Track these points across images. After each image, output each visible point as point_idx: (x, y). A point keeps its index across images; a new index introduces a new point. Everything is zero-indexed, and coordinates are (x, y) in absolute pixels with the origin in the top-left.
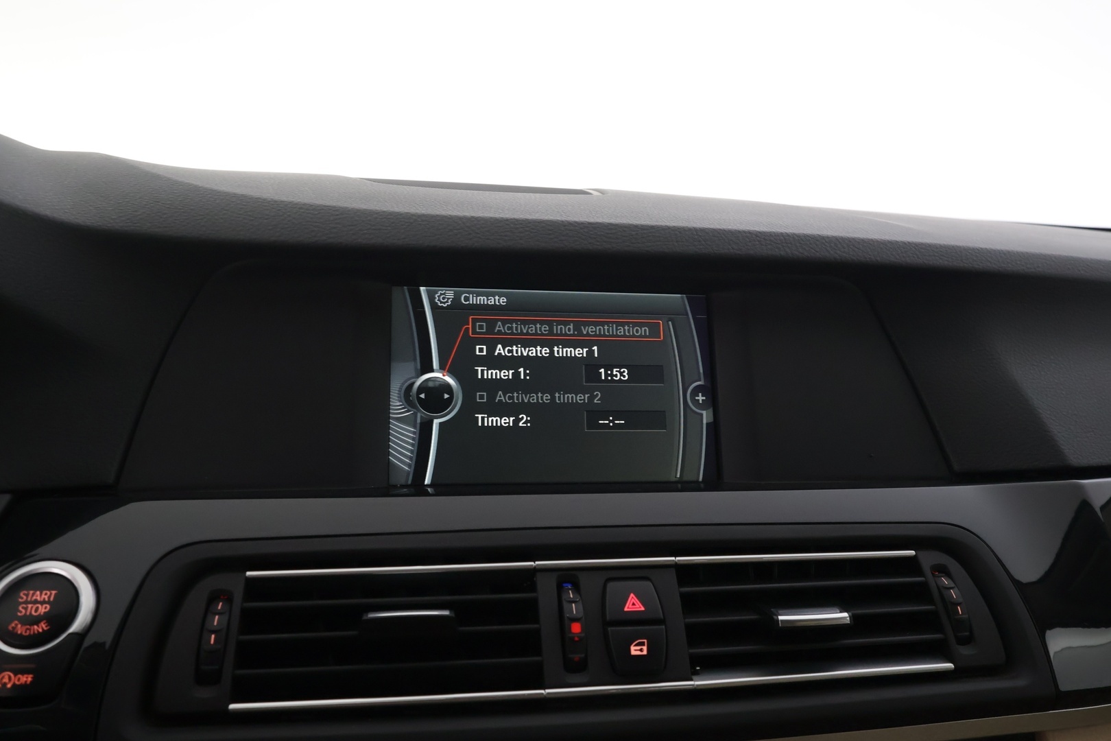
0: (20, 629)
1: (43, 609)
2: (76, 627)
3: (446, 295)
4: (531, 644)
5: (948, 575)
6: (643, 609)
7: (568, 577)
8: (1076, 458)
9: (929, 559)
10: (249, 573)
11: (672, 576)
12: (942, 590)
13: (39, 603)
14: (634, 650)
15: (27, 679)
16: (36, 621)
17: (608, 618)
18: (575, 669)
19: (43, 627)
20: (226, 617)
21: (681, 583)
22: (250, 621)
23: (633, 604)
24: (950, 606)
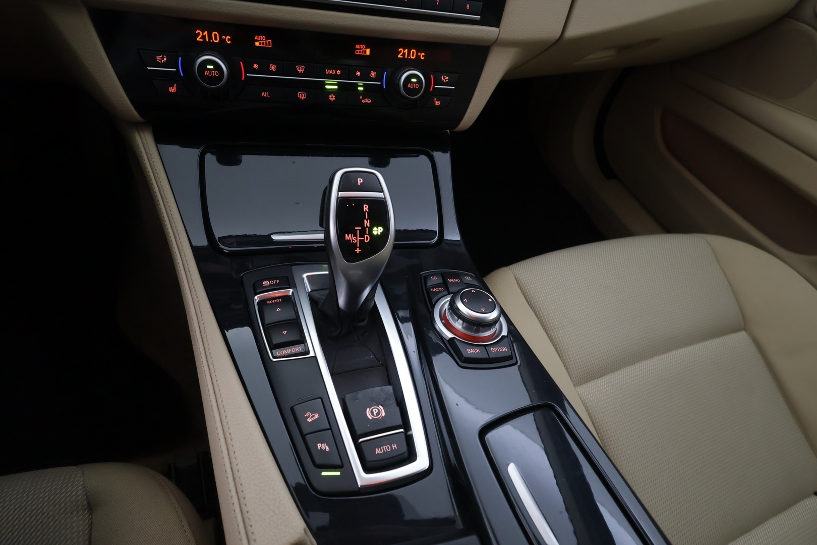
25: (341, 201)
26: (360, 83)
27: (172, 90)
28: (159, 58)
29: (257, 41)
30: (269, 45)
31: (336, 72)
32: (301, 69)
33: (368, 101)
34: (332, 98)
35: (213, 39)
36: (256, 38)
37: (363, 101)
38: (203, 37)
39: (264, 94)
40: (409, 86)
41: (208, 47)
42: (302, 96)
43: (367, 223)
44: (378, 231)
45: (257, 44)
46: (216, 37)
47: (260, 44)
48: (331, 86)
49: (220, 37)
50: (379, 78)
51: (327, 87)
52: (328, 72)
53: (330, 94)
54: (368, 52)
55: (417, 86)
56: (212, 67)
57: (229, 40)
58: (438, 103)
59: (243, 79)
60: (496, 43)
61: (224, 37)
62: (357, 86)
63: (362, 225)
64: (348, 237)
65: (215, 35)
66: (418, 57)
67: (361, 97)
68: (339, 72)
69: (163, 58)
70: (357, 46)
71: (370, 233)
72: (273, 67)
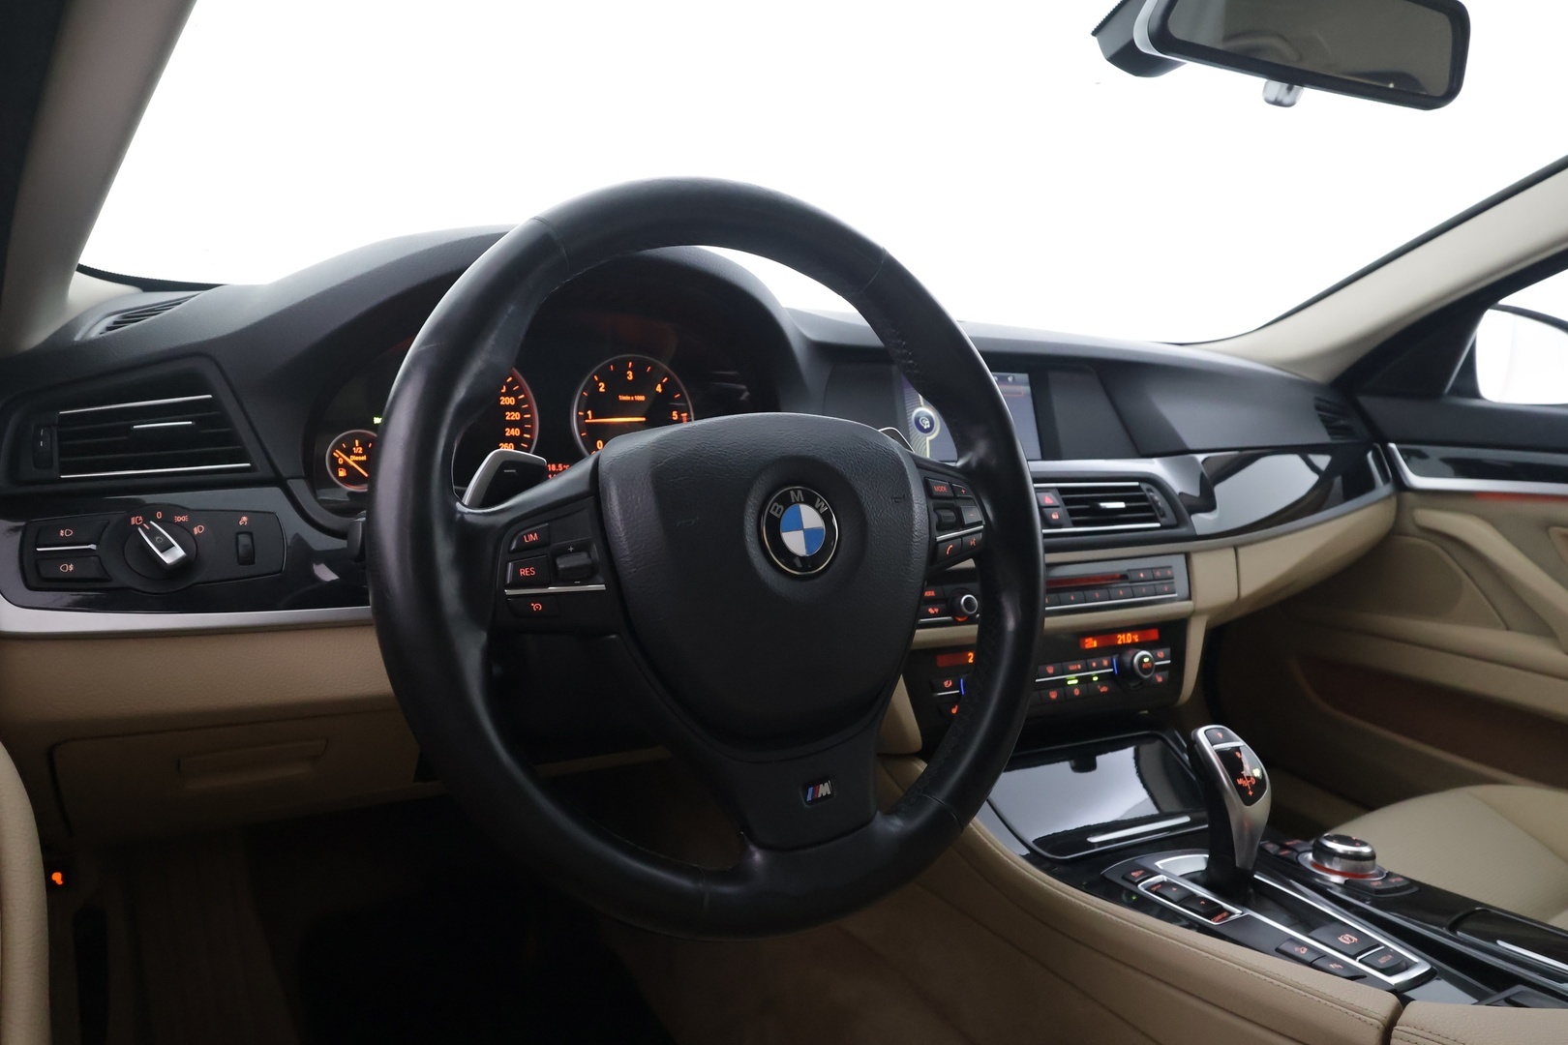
5: (1152, 491)
8: (1191, 445)
9: (1144, 486)
12: (1152, 498)
14: (1054, 517)
24: (1155, 502)
25: (1220, 753)
26: (1095, 673)
27: (955, 711)
28: (946, 683)
31: (1076, 667)
32: (1050, 670)
33: (1104, 689)
34: (1077, 692)
37: (1100, 691)
40: (1144, 666)
42: (1053, 695)
48: (1072, 681)
50: (1111, 666)
51: (1069, 682)
52: (1072, 668)
53: (1072, 689)
54: (1095, 644)
55: (1150, 665)
58: (1160, 680)
60: (1194, 613)
62: (1091, 677)
64: (1240, 781)
66: (1133, 639)
67: (1097, 687)
69: (949, 683)
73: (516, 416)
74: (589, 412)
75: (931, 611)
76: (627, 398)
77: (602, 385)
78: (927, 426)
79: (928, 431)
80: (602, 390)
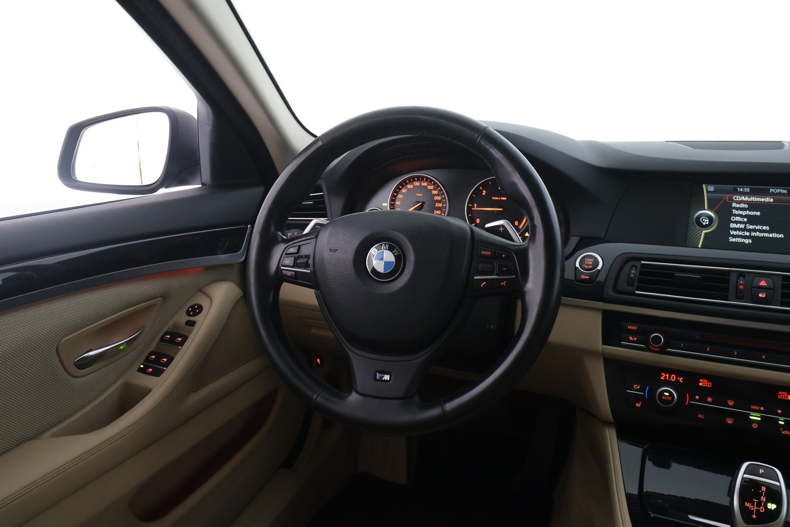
0: (586, 267)
1: (591, 263)
2: (599, 267)
3: (711, 188)
4: (726, 290)
6: (766, 285)
7: (741, 274)
10: (642, 262)
11: (781, 278)
13: (590, 261)
14: (760, 295)
15: (588, 277)
16: (590, 265)
17: (753, 286)
18: (739, 298)
19: (591, 267)
20: (635, 275)
21: (782, 281)
22: (641, 273)
23: (763, 283)
25: (746, 481)
26: (782, 419)
27: (638, 405)
28: (635, 386)
29: (701, 382)
30: (710, 385)
31: (760, 408)
32: (731, 403)
33: (788, 433)
34: (755, 426)
35: (672, 378)
36: (701, 380)
37: (783, 432)
38: (665, 377)
39: (700, 416)
41: (667, 383)
42: (730, 421)
43: (763, 499)
44: (772, 506)
45: (701, 384)
46: (673, 378)
47: (703, 384)
48: (755, 417)
49: (676, 378)
51: (751, 417)
53: (754, 423)
54: (788, 398)
56: (668, 394)
57: (682, 380)
59: (687, 404)
61: (678, 378)
62: (777, 420)
63: (759, 499)
64: (747, 505)
65: (673, 377)
67: (781, 429)
68: (762, 409)
69: (637, 386)
70: (780, 393)
71: (766, 506)
72: (710, 399)
73: (440, 205)
74: (475, 205)
75: (631, 338)
76: (497, 198)
77: (484, 192)
78: (706, 222)
79: (706, 226)
80: (484, 194)
